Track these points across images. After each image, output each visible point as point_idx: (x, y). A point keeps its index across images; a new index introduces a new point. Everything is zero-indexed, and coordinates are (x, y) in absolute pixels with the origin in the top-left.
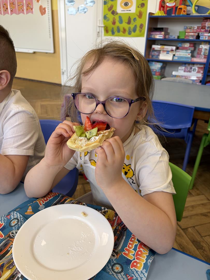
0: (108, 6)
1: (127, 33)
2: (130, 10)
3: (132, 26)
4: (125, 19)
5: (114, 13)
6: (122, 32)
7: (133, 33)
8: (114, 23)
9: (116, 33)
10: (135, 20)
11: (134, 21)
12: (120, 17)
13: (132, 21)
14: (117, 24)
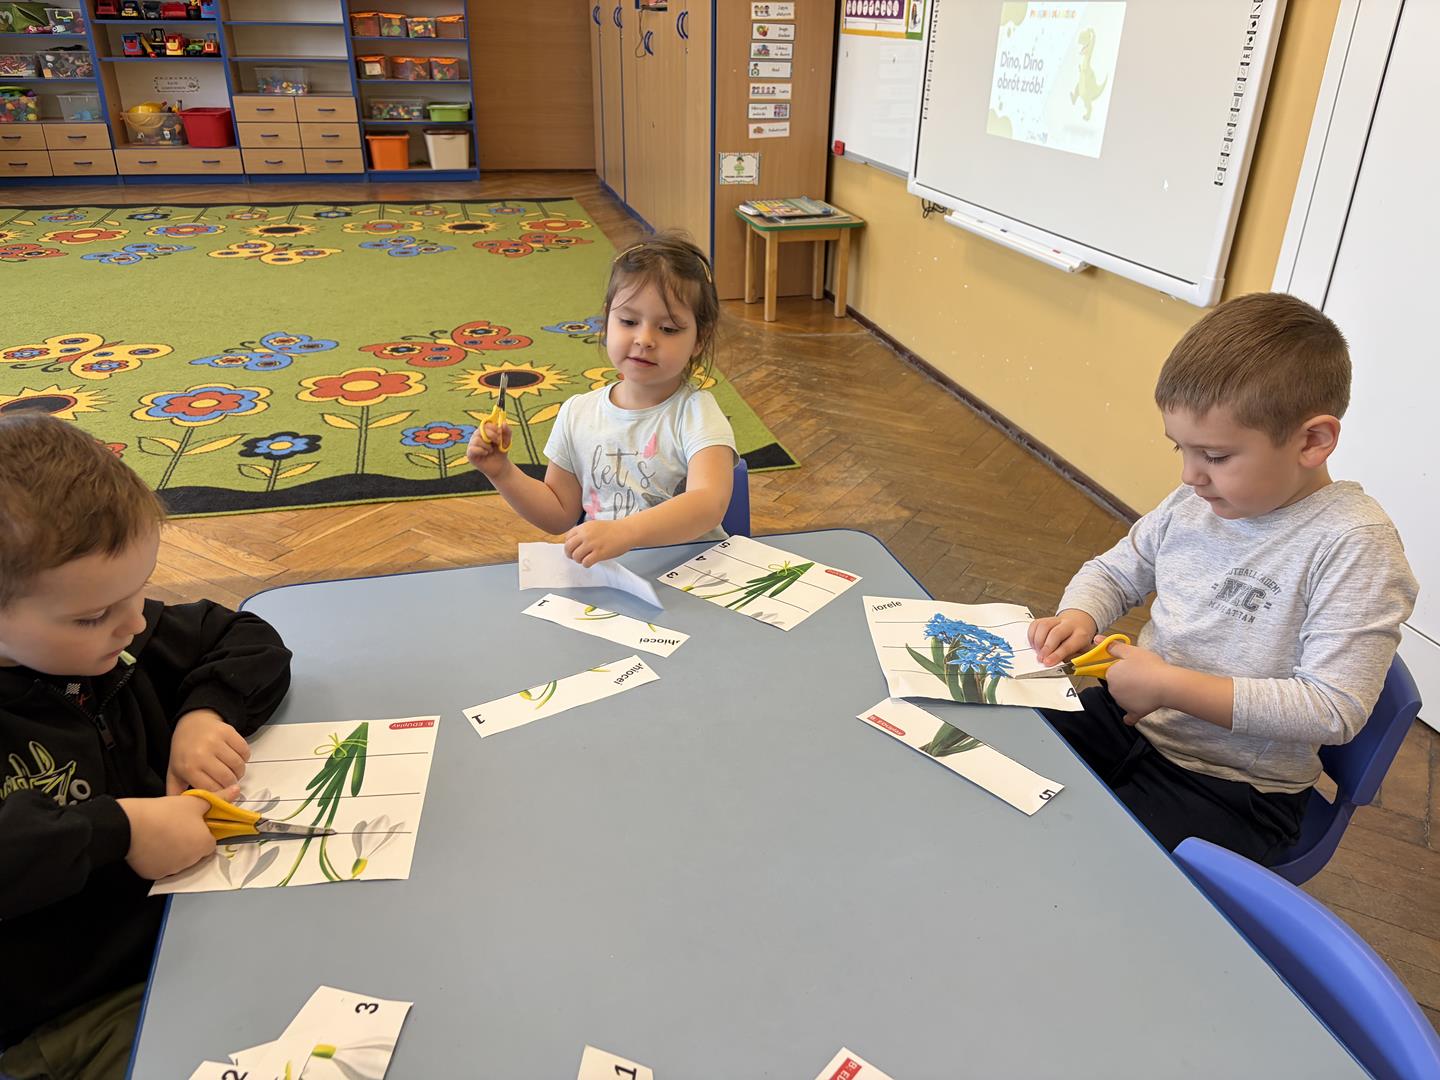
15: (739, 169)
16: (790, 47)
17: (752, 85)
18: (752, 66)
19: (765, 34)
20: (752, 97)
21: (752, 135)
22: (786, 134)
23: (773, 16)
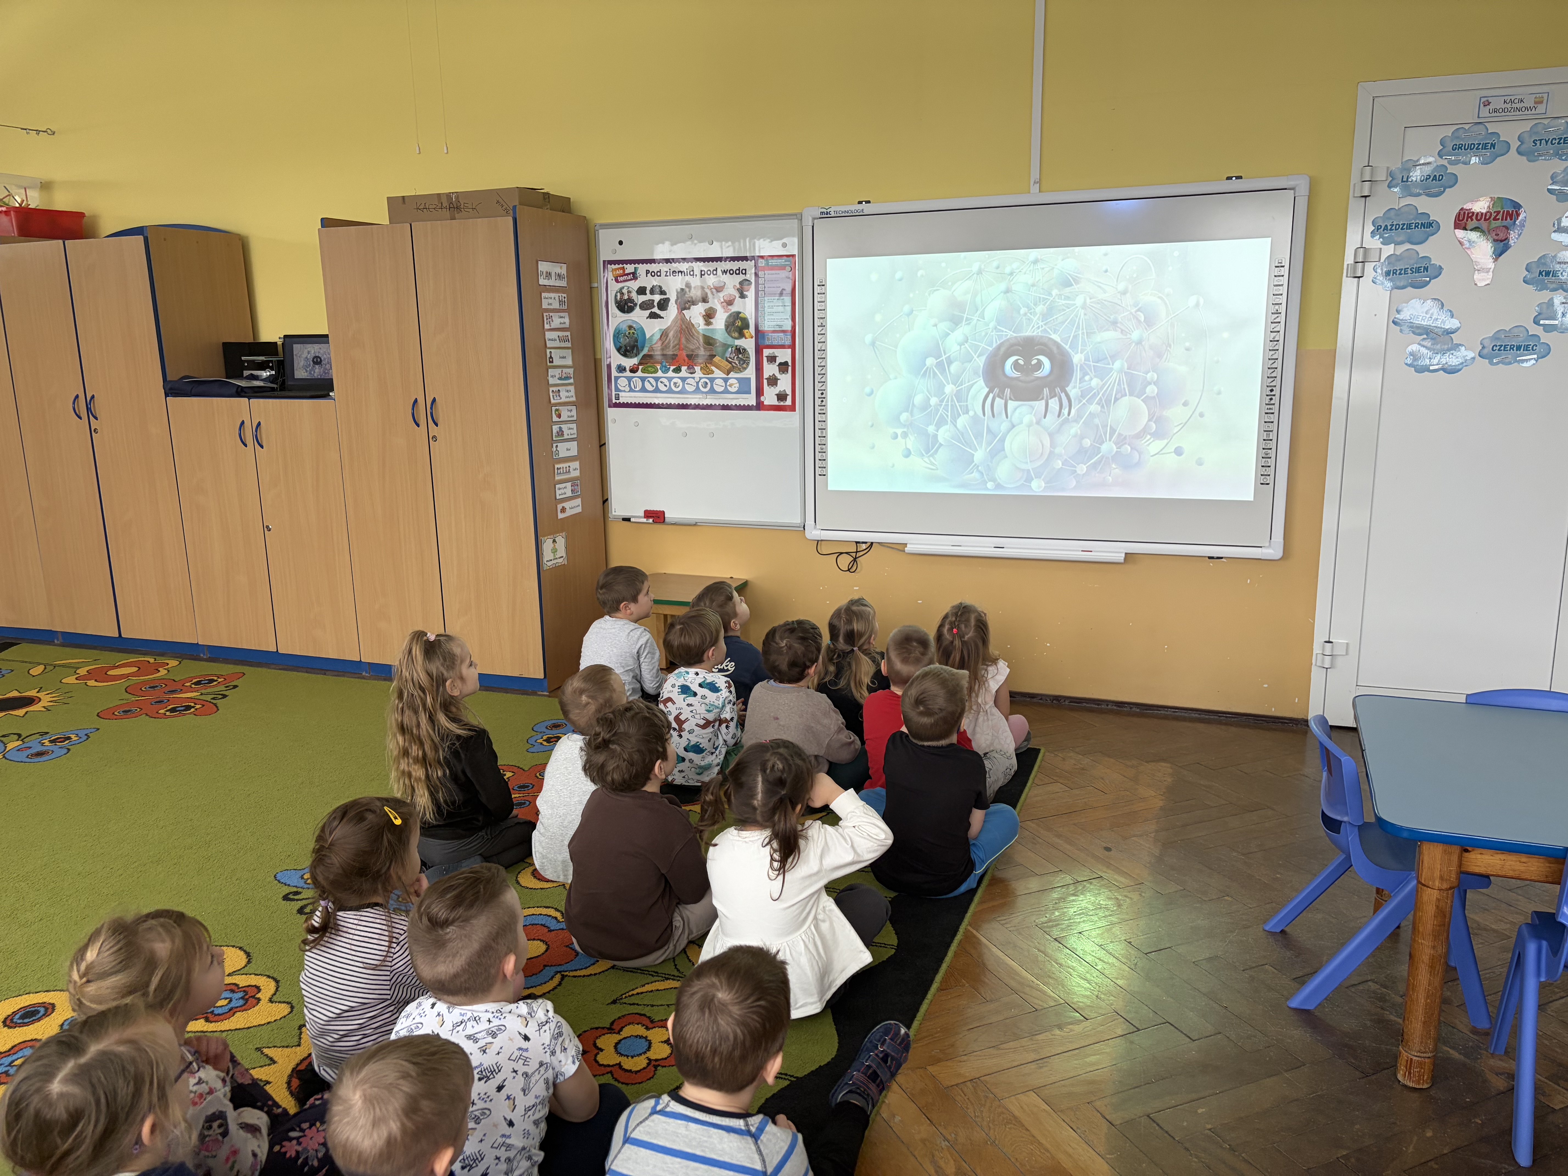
15: (554, 551)
16: (574, 426)
17: (556, 466)
18: (554, 449)
19: (559, 416)
20: (557, 478)
21: (561, 516)
22: (579, 510)
23: (564, 400)
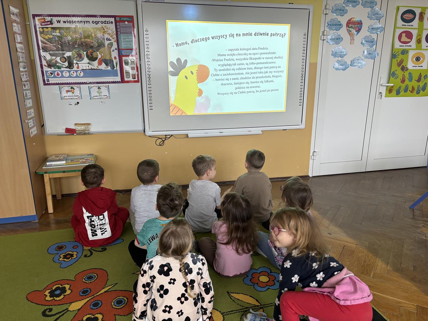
0: (397, 60)
1: (415, 92)
2: (422, 66)
3: (421, 84)
4: (415, 77)
5: (404, 69)
6: (410, 91)
7: (421, 91)
8: (403, 81)
9: (402, 93)
10: (426, 77)
11: (425, 79)
12: (410, 74)
13: (422, 78)
14: (407, 82)
16: (29, 91)
17: (27, 111)
18: (25, 103)
20: (28, 117)
21: (31, 135)
22: (36, 132)
